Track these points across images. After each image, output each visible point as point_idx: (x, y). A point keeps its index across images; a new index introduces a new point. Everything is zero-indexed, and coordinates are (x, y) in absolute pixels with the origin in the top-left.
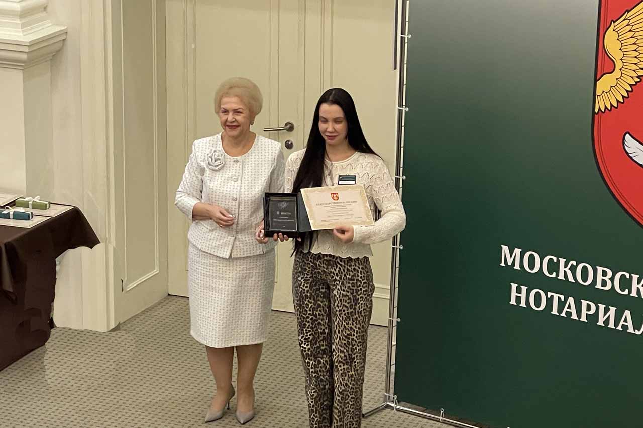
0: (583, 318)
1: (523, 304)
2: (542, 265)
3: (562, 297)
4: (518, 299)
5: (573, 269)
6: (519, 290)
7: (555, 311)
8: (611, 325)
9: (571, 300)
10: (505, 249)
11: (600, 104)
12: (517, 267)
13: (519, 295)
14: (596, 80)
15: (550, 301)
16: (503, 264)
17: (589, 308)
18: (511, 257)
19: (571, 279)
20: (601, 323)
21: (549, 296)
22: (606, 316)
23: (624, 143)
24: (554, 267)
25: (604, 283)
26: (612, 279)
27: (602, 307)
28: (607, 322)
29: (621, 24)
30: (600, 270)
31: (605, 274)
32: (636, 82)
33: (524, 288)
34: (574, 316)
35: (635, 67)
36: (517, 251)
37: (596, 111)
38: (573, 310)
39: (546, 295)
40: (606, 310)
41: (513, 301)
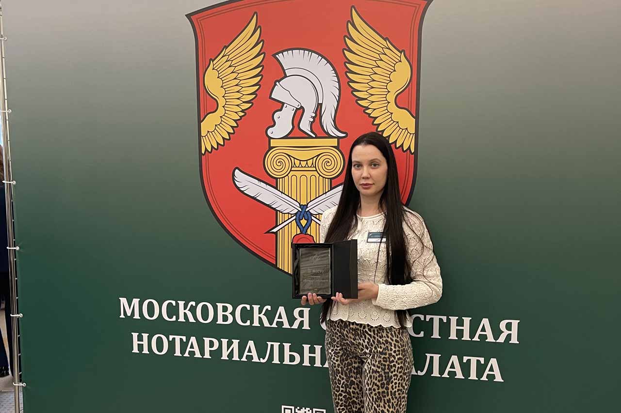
0: (207, 355)
1: (146, 351)
2: (161, 310)
3: (184, 338)
4: (140, 347)
5: (193, 310)
6: (140, 338)
7: (178, 353)
8: (236, 357)
9: (193, 339)
10: (123, 301)
11: (206, 145)
12: (137, 316)
13: (141, 343)
14: (200, 122)
15: (172, 344)
16: (122, 316)
17: (211, 344)
18: (129, 307)
19: (192, 320)
20: (225, 357)
21: (171, 339)
22: (230, 350)
23: (234, 179)
24: (173, 311)
25: (225, 318)
26: (233, 313)
27: (225, 341)
28: (231, 355)
29: (220, 61)
30: (220, 306)
31: (225, 309)
32: (241, 117)
33: (145, 336)
34: (198, 355)
35: (239, 102)
36: (136, 301)
37: (203, 152)
38: (196, 349)
39: (168, 339)
40: (230, 344)
41: (136, 350)
